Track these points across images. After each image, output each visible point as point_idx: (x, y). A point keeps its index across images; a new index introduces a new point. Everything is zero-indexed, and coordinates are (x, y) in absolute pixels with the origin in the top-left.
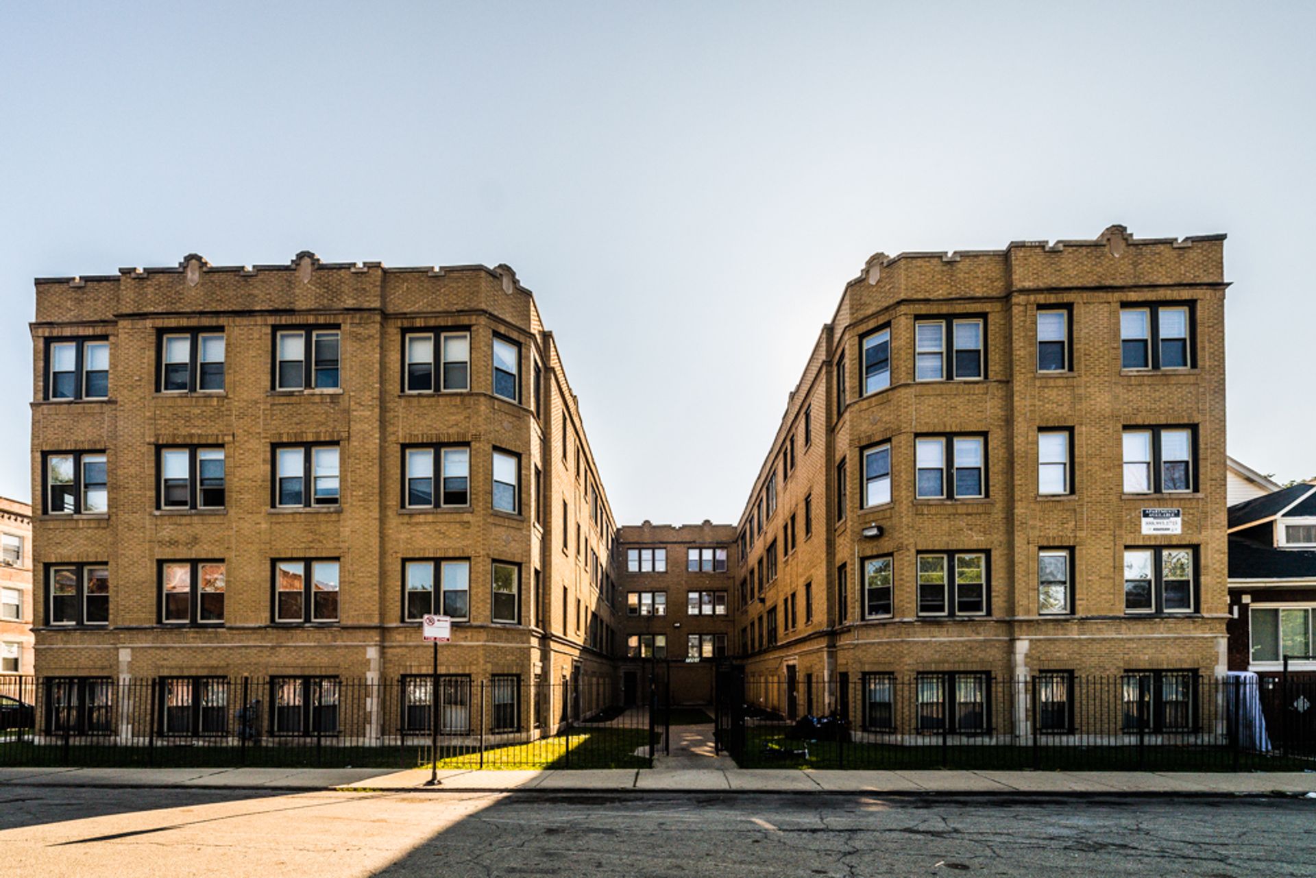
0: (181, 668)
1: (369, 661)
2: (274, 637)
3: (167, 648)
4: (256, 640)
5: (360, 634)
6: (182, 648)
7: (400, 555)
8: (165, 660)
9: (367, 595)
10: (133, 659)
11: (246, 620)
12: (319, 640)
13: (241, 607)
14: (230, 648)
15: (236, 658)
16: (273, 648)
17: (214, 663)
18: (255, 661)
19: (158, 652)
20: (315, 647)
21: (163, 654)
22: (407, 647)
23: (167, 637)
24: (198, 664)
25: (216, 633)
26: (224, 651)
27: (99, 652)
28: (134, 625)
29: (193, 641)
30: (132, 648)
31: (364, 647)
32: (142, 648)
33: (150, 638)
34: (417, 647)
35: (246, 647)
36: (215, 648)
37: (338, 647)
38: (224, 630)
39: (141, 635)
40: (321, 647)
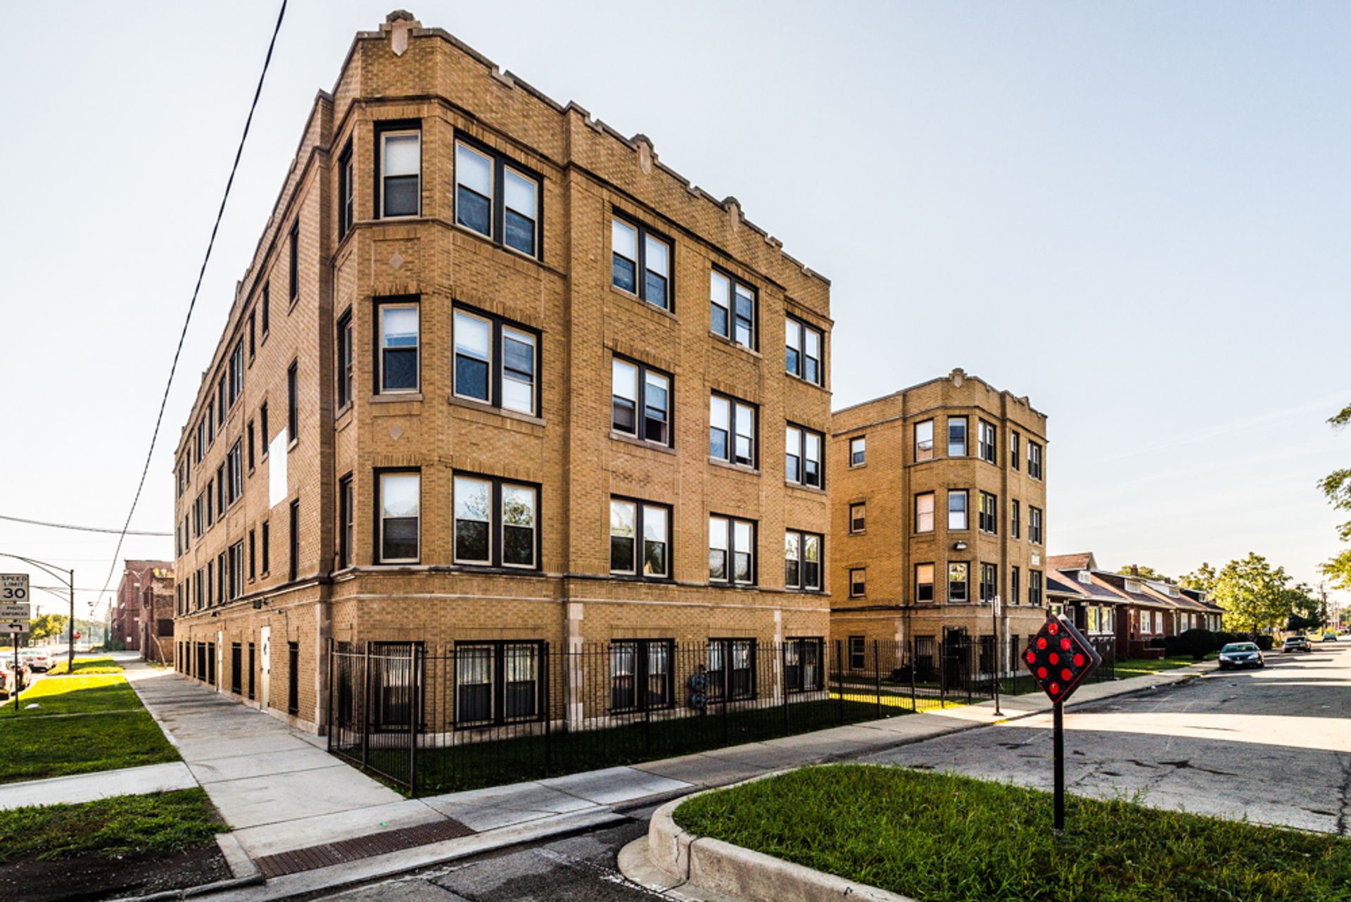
0: (635, 629)
1: (775, 624)
2: (713, 596)
3: (621, 605)
4: (698, 599)
5: (769, 598)
6: (636, 606)
7: (786, 525)
8: (619, 619)
9: (774, 560)
10: (585, 618)
11: (692, 577)
12: (743, 602)
13: (686, 561)
14: (678, 607)
15: (683, 618)
16: (712, 609)
17: (664, 623)
18: (698, 622)
19: (612, 609)
20: (741, 609)
21: (617, 611)
22: (790, 611)
23: (620, 590)
24: (651, 624)
25: (667, 588)
26: (673, 611)
27: (530, 607)
28: (588, 574)
29: (644, 597)
30: (585, 603)
31: (772, 610)
32: (596, 603)
33: (603, 591)
34: (795, 611)
35: (692, 607)
36: (666, 607)
37: (756, 610)
38: (674, 586)
39: (595, 587)
40: (747, 609)
